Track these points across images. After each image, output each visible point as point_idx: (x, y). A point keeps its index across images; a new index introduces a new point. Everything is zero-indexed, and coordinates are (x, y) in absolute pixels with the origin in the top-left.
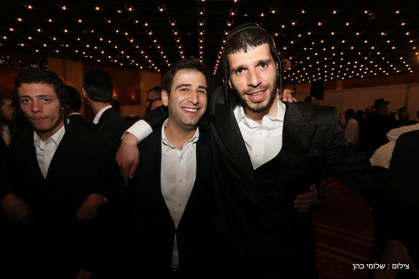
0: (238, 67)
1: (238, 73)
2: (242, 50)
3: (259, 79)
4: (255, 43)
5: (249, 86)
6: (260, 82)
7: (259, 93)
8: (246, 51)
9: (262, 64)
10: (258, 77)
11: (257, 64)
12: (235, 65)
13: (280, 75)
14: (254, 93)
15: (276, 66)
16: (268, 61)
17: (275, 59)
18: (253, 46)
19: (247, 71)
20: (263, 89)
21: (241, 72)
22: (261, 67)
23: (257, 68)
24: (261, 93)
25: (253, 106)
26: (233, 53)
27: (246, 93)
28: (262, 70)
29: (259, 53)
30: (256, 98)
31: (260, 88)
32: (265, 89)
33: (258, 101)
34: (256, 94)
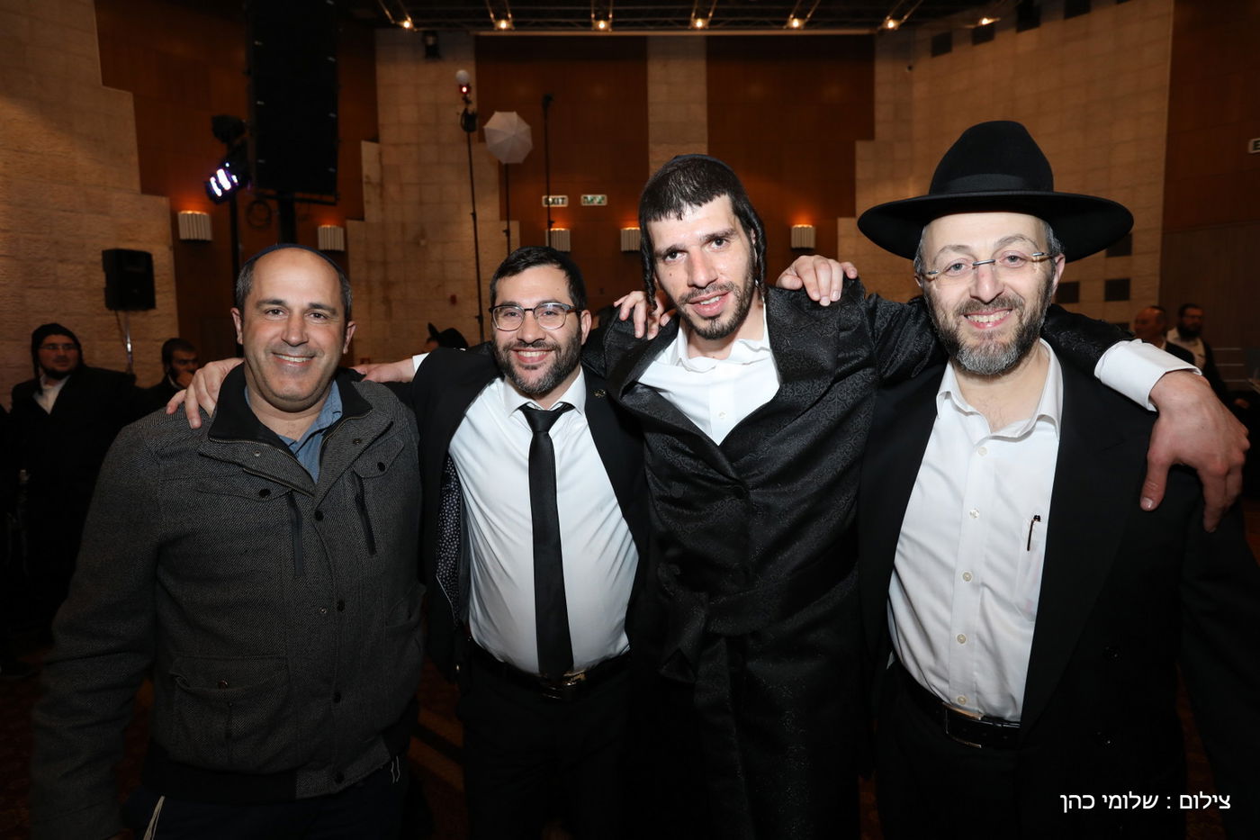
0: (667, 250)
1: (669, 258)
2: (672, 215)
3: (712, 272)
4: (700, 198)
5: (689, 286)
6: (711, 279)
7: (713, 300)
8: (679, 217)
9: (717, 239)
10: (709, 268)
11: (704, 240)
12: (662, 245)
13: (761, 257)
14: (703, 301)
15: (750, 239)
16: (727, 232)
17: (747, 225)
18: (694, 206)
19: (685, 255)
20: (720, 292)
21: (674, 257)
22: (714, 245)
23: (706, 249)
24: (717, 299)
25: (703, 325)
26: (656, 220)
27: (686, 300)
28: (717, 252)
29: (708, 218)
30: (708, 311)
31: (714, 290)
32: (724, 291)
33: (712, 315)
34: (706, 302)
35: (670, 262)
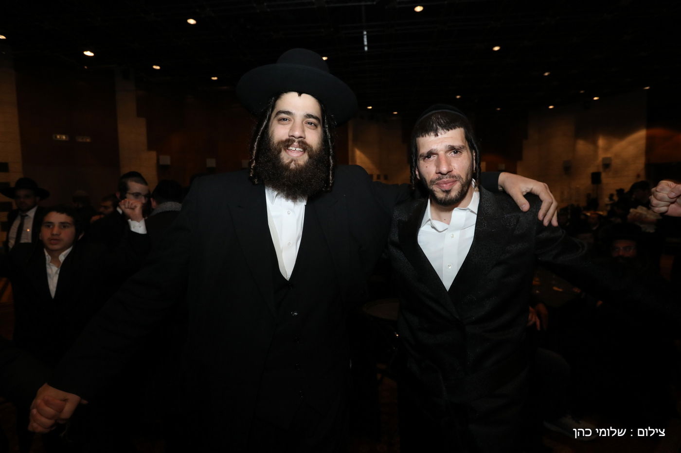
0: (427, 152)
1: (427, 159)
2: (432, 134)
3: (450, 167)
4: (448, 126)
5: (437, 173)
6: (450, 170)
8: (437, 135)
9: (454, 150)
10: (449, 164)
11: (448, 149)
12: (424, 150)
15: (472, 154)
16: (460, 147)
17: (471, 147)
18: (445, 130)
19: (436, 156)
20: (452, 179)
21: (429, 157)
22: (452, 153)
23: (448, 155)
25: (441, 196)
26: (423, 136)
27: (432, 182)
28: (454, 157)
29: (452, 137)
30: (446, 187)
31: (450, 177)
33: (447, 190)
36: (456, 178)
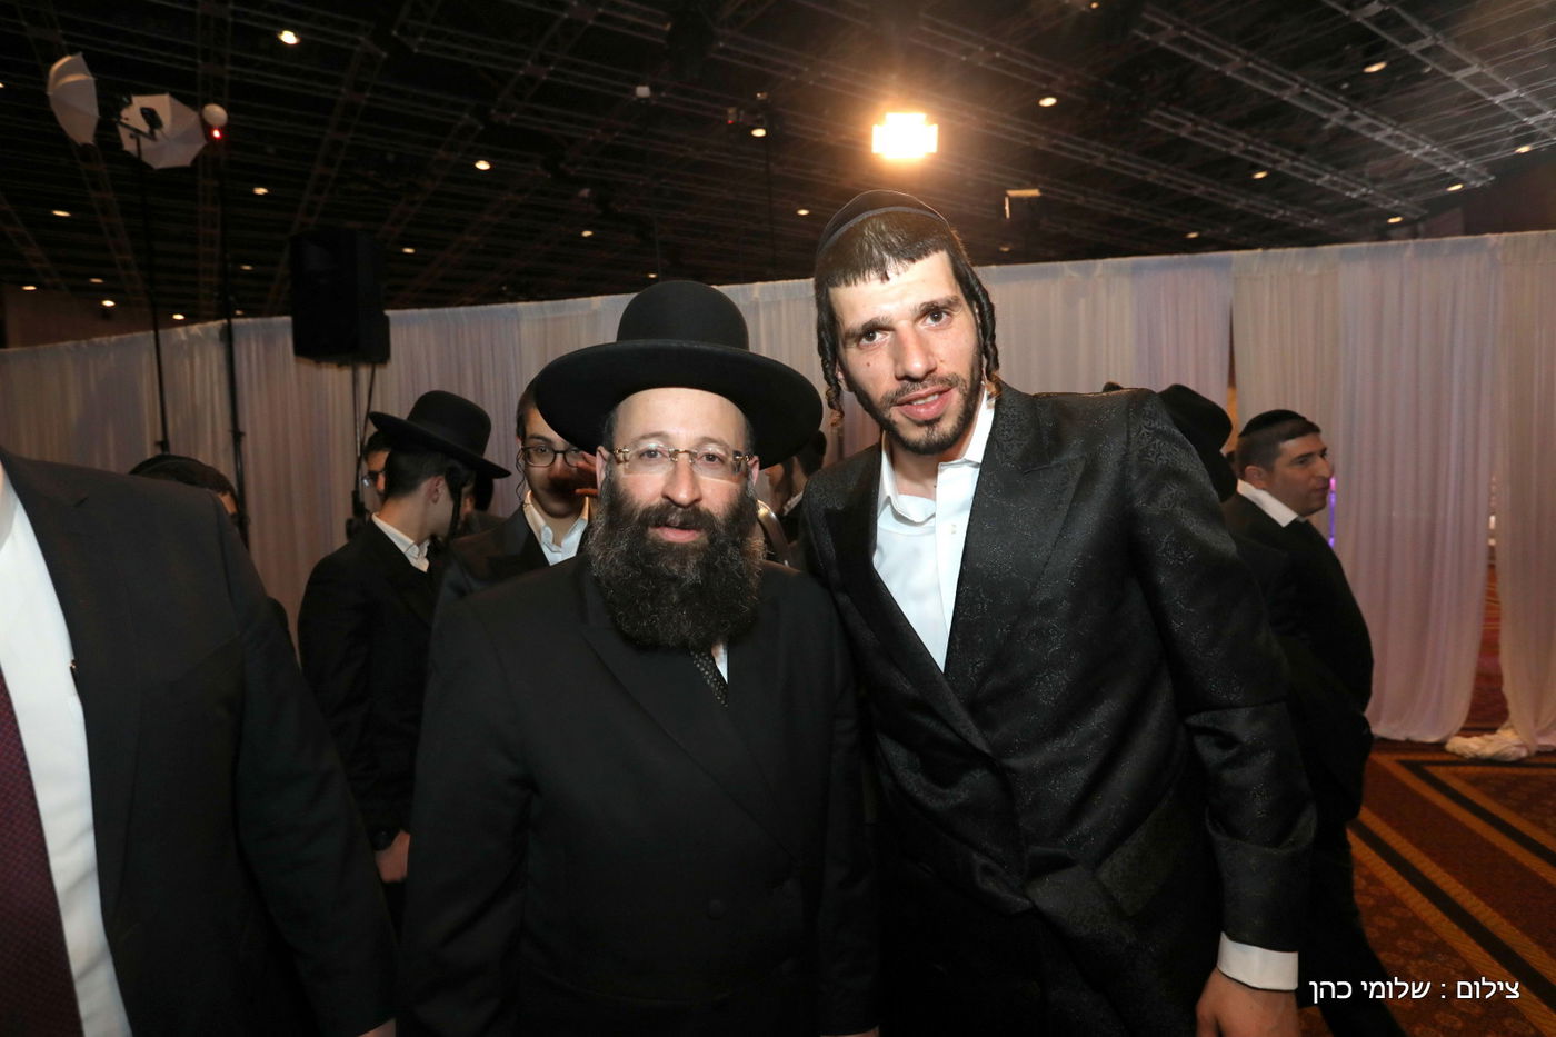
0: (864, 326)
1: (864, 341)
2: (873, 275)
3: (930, 357)
4: (912, 250)
5: (899, 379)
6: (932, 367)
7: (930, 399)
8: (885, 277)
9: (933, 311)
10: (927, 352)
11: (918, 313)
12: (854, 319)
14: (916, 399)
15: (974, 314)
16: (950, 303)
17: (969, 295)
18: (906, 262)
19: (890, 334)
20: (940, 387)
21: (872, 338)
22: (929, 320)
23: (921, 326)
24: (936, 397)
25: (916, 435)
26: (848, 284)
27: (895, 401)
28: (936, 330)
29: (924, 281)
30: (924, 413)
31: (934, 383)
32: (946, 386)
33: (929, 418)
34: (920, 402)
35: (868, 346)
36: (949, 383)
